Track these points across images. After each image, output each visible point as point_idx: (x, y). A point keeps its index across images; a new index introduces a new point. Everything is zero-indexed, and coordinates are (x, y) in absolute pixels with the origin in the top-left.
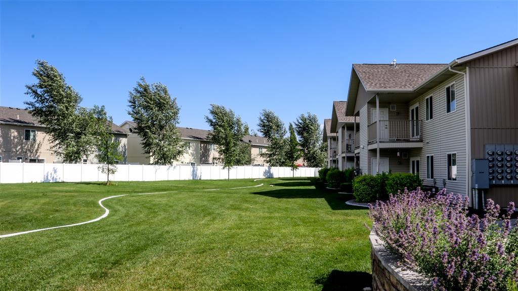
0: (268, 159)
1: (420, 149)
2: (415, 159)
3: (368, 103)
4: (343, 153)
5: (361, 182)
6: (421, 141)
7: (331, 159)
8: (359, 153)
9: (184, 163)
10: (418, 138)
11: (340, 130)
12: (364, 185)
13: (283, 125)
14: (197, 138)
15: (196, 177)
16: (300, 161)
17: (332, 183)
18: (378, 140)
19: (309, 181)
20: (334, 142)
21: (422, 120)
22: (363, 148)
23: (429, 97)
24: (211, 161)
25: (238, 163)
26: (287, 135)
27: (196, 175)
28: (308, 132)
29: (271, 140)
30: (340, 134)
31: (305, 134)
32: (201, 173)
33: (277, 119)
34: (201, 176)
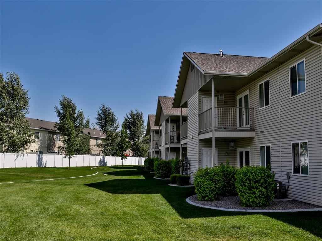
0: (103, 149)
1: (252, 138)
2: (244, 150)
3: (199, 90)
4: (166, 144)
5: (204, 176)
6: (252, 129)
7: (154, 150)
8: (186, 144)
9: (33, 151)
10: (248, 127)
11: (164, 124)
12: (207, 180)
13: (117, 120)
14: (45, 129)
15: (41, 165)
16: (128, 152)
17: (159, 173)
18: (213, 129)
19: (136, 170)
20: (157, 135)
21: (253, 108)
22: (192, 139)
23: (263, 82)
24: (56, 150)
25: (79, 152)
26: (119, 129)
27: (41, 163)
28: (134, 127)
29: (106, 133)
30: (163, 128)
31: (133, 129)
32: (46, 161)
33: (112, 114)
34: (46, 164)
